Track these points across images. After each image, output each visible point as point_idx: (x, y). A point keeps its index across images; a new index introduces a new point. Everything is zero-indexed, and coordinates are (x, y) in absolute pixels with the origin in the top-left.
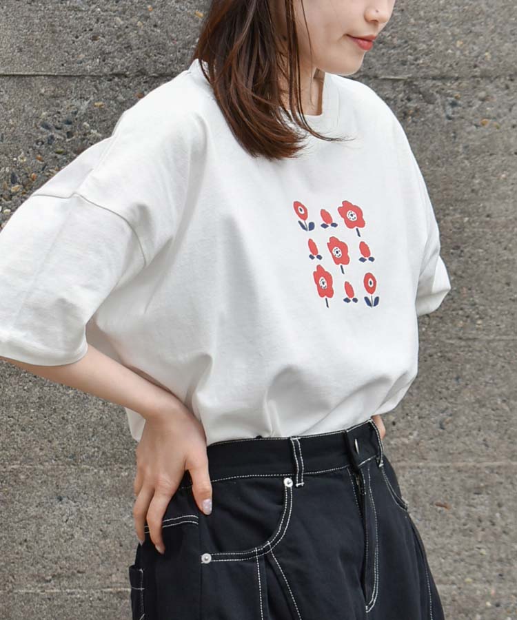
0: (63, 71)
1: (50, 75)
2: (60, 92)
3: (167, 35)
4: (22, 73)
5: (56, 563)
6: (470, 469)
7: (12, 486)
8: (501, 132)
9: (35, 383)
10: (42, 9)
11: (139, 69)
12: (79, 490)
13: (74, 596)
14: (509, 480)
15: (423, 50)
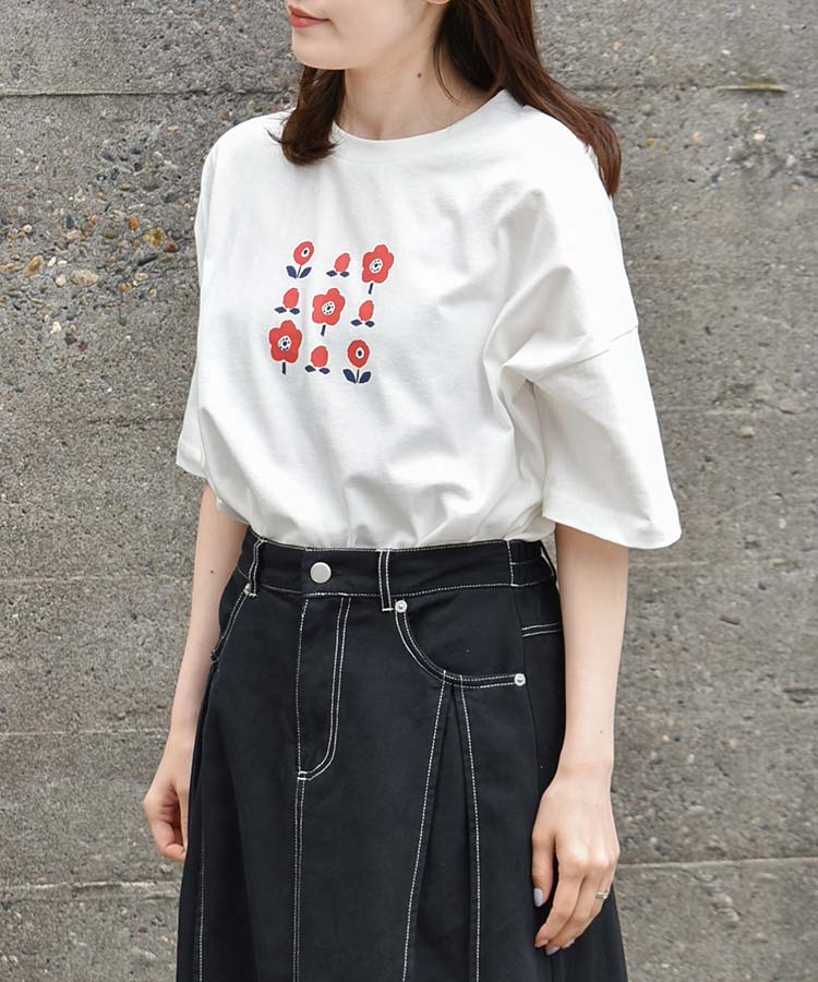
0: (128, 88)
1: (112, 94)
2: (124, 114)
3: (256, 42)
4: (77, 92)
5: (131, 696)
6: (641, 571)
7: (75, 602)
8: (670, 154)
9: (101, 475)
10: (101, 12)
11: (222, 83)
12: (158, 606)
13: (153, 737)
14: (689, 584)
15: (571, 54)
